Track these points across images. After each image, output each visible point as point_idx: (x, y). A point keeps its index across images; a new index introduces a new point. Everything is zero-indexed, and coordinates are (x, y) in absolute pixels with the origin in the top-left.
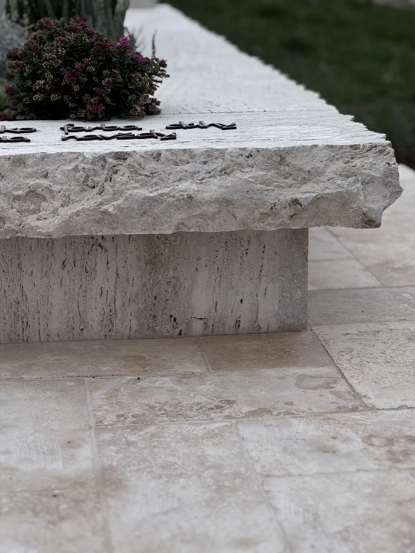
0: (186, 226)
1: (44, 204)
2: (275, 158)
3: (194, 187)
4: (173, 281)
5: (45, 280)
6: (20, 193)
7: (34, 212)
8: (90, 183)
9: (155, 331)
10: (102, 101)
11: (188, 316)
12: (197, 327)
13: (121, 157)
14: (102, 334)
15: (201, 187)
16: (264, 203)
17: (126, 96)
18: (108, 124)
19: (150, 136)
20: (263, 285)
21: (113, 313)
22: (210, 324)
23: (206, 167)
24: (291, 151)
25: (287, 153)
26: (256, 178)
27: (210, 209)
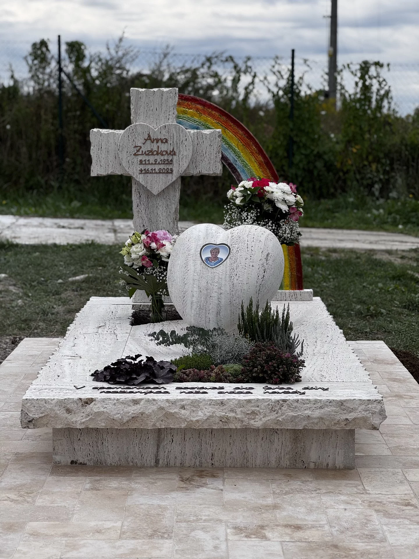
0: (307, 426)
1: (257, 416)
2: (339, 403)
3: (310, 412)
4: (303, 447)
5: (255, 444)
6: (249, 412)
7: (253, 419)
8: (274, 410)
9: (296, 466)
10: (279, 377)
11: (309, 461)
12: (312, 465)
13: (284, 401)
14: (276, 466)
15: (313, 413)
16: (335, 419)
17: (288, 375)
18: (281, 386)
19: (295, 392)
20: (338, 450)
21: (280, 458)
22: (317, 464)
23: (315, 405)
24: (345, 401)
25: (344, 401)
26: (332, 410)
27: (316, 421)
